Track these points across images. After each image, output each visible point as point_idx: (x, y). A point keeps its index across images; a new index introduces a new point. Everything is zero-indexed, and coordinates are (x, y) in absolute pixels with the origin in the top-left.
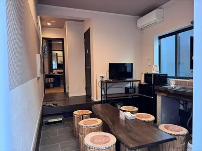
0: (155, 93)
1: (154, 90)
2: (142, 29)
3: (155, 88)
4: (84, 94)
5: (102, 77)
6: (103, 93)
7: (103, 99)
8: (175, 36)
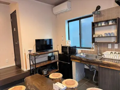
0: (71, 60)
1: (70, 58)
2: (56, 15)
3: (71, 57)
4: (14, 64)
5: (30, 51)
6: (32, 63)
7: (32, 68)
8: (79, 21)
